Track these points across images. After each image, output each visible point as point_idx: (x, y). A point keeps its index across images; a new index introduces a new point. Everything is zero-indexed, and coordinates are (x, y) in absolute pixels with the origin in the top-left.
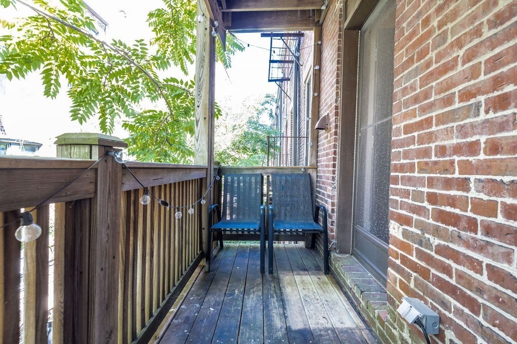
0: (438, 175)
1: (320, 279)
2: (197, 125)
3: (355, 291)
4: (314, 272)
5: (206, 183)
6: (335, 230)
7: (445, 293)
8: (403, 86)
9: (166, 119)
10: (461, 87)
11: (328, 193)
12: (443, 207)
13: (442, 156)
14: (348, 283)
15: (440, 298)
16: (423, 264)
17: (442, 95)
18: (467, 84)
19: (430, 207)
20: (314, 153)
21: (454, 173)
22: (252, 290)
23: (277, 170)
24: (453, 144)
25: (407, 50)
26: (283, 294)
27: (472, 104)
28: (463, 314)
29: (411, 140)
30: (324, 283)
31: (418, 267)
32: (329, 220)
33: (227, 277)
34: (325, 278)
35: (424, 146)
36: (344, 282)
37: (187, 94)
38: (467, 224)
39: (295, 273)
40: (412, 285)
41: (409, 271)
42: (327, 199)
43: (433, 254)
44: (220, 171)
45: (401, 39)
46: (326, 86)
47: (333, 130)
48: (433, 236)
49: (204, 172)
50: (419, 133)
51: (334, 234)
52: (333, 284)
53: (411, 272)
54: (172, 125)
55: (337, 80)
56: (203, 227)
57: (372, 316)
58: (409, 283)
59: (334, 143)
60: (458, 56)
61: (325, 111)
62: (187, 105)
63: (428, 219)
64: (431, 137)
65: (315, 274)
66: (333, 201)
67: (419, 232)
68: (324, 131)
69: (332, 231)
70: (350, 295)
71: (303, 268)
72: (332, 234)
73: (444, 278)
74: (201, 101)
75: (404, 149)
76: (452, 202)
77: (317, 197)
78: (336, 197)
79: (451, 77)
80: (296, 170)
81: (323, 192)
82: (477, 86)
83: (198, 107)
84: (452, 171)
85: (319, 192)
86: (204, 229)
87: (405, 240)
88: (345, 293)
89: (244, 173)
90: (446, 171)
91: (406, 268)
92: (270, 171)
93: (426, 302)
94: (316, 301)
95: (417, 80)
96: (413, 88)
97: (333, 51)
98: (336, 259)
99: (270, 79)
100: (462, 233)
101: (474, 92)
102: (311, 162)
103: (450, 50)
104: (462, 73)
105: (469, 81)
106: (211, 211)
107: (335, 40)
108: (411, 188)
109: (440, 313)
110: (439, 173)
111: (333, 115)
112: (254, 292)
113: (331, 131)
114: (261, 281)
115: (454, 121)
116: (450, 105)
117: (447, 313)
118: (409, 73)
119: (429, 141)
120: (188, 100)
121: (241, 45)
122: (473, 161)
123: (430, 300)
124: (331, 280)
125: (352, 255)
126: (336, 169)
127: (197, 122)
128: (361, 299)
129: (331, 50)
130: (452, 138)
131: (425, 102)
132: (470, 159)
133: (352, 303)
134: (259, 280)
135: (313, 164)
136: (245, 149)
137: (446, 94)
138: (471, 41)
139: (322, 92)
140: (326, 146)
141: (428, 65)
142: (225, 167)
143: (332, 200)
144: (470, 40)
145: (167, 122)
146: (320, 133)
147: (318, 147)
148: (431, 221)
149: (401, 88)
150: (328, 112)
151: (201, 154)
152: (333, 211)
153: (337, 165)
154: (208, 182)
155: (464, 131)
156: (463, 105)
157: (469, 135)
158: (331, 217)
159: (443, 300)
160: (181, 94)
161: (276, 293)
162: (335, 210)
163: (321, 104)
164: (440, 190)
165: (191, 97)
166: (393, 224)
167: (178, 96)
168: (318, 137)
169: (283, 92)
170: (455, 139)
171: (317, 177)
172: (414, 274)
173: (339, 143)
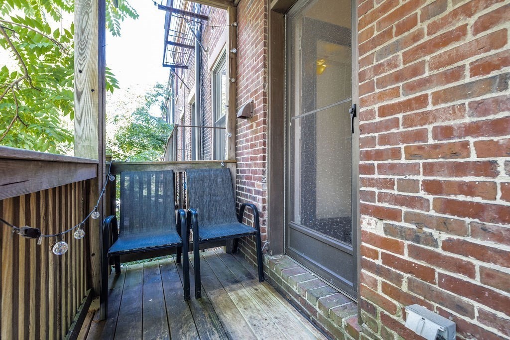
0: (441, 160)
1: (257, 290)
2: (79, 99)
3: (306, 298)
4: (247, 282)
5: (97, 186)
6: (266, 230)
7: (463, 296)
8: (375, 63)
9: (17, 83)
10: (473, 59)
11: (257, 189)
12: (453, 195)
13: (445, 138)
14: (294, 289)
15: (454, 302)
16: (423, 263)
17: (442, 70)
18: (483, 55)
19: (431, 198)
20: (233, 145)
21: (468, 156)
22: (181, 332)
23: (191, 165)
24: (464, 124)
25: (379, 23)
26: (224, 325)
27: (495, 77)
28: (495, 319)
29: (392, 122)
30: (264, 294)
31: (414, 267)
32: (261, 219)
33: (138, 321)
34: (262, 287)
35: (414, 128)
36: (288, 288)
37: (57, 49)
38: (496, 214)
39: (227, 289)
40: (405, 288)
41: (398, 272)
42: (255, 196)
43: (439, 250)
44: (114, 169)
45: (369, 12)
46: (247, 71)
47: (261, 119)
48: (437, 230)
49: (94, 170)
50: (405, 114)
51: (266, 234)
52: (274, 292)
53: (402, 273)
54: (28, 94)
55: (264, 64)
56: (92, 252)
57: (336, 326)
58: (400, 285)
59: (263, 133)
60: (467, 25)
61: (247, 98)
62: (58, 66)
63: (428, 211)
64: (425, 118)
65: (250, 285)
66: (264, 197)
67: (414, 227)
68: (246, 120)
69: (264, 231)
70: (299, 303)
71: (233, 280)
72: (264, 234)
73: (460, 278)
74: (86, 63)
75: (381, 133)
76: (470, 189)
77: (238, 194)
78: (267, 192)
79: (457, 49)
80: (214, 164)
81: (248, 187)
82: (502, 56)
83: (80, 72)
84: (465, 154)
85: (242, 189)
86: (93, 255)
87: (389, 237)
88: (291, 302)
89: (149, 170)
90: (455, 154)
91: (392, 269)
92: (183, 166)
93: (430, 308)
94: (266, 323)
95: (398, 55)
96: (392, 64)
97: (256, 33)
98: (271, 263)
99: (165, 63)
100: (488, 224)
101: (497, 63)
102: (229, 155)
103: (453, 19)
104: (475, 44)
105: (486, 51)
106: (106, 227)
107: (259, 20)
108: (396, 177)
109: (455, 319)
110: (443, 158)
111: (260, 102)
112: (184, 334)
113: (257, 119)
114: (189, 313)
115: (465, 97)
116: (457, 79)
117: (467, 319)
118: (385, 49)
119: (422, 122)
120: (59, 60)
121: (133, 11)
122: (502, 141)
123: (436, 305)
124: (270, 288)
125: (286, 254)
126: (266, 161)
127: (79, 95)
128: (317, 308)
129: (252, 31)
130: (463, 117)
131: (414, 79)
132: (495, 139)
133: (302, 312)
134: (186, 311)
135: (232, 158)
136: (131, 144)
137: (448, 68)
138: (487, 7)
139: (241, 78)
140: (250, 137)
141: (417, 37)
142: (120, 163)
143: (262, 196)
144: (485, 5)
145: (18, 89)
146: (239, 124)
147: (236, 138)
148: (432, 213)
149: (371, 66)
150: (252, 99)
151: (87, 143)
152: (264, 208)
153: (267, 157)
154: (100, 184)
155: (483, 108)
156: (478, 79)
157: (491, 113)
158: (262, 216)
159: (459, 304)
160: (48, 49)
161: (214, 326)
162: (267, 207)
163: (239, 90)
164: (445, 176)
165: (66, 55)
166: (367, 220)
167: (42, 50)
168: (236, 127)
169: (179, 80)
170: (468, 118)
171: (238, 171)
172: (407, 275)
173: (268, 133)
